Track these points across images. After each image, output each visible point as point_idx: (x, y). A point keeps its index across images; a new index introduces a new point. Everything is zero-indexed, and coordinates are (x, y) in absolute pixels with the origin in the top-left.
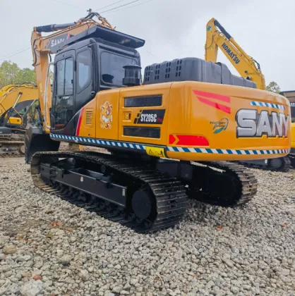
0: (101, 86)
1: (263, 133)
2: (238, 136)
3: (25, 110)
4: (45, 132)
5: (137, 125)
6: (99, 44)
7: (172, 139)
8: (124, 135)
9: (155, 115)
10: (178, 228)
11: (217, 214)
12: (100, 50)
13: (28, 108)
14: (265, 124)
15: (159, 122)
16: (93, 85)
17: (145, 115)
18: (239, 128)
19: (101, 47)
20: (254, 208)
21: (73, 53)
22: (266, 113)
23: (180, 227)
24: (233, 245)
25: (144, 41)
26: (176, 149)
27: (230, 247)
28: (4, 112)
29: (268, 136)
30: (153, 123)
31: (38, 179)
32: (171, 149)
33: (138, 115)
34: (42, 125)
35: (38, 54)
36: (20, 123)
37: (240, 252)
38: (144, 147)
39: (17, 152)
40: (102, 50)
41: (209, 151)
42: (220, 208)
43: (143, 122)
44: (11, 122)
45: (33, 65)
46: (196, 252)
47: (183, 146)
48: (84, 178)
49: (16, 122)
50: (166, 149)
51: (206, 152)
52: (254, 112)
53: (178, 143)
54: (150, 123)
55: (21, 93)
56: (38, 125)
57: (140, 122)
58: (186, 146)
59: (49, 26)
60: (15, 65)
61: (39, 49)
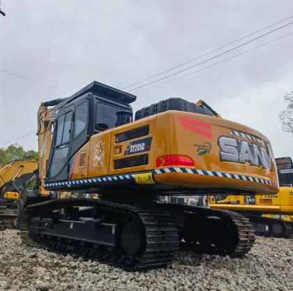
0: (96, 131)
1: (246, 161)
2: (221, 160)
3: (24, 184)
4: (40, 194)
5: (127, 156)
6: (95, 96)
7: (158, 163)
8: (115, 168)
9: (144, 144)
10: (171, 268)
11: (215, 260)
12: (96, 101)
13: (27, 183)
14: (247, 152)
15: (147, 149)
16: (88, 130)
17: (134, 146)
18: (222, 153)
19: (97, 98)
20: (254, 259)
21: (72, 108)
22: (246, 143)
23: (173, 266)
24: (229, 278)
25: (136, 97)
26: (162, 171)
27: (226, 280)
28: (3, 184)
29: (251, 165)
30: (142, 151)
31: (26, 236)
32: (158, 171)
33: (128, 147)
34: (38, 188)
35: (43, 125)
36: (17, 197)
37: (237, 284)
38: (133, 176)
39: (10, 225)
40: (98, 101)
41: (194, 171)
42: (218, 256)
43: (133, 153)
44: (9, 197)
45: (37, 134)
46: (189, 283)
47: (170, 166)
48: (74, 224)
49: (13, 197)
50: (154, 173)
51: (192, 172)
52: (235, 140)
53: (165, 165)
54: (139, 151)
55: (22, 166)
56: (35, 189)
57: (129, 153)
58: (172, 166)
59: (55, 101)
60: (21, 149)
61: (44, 120)
